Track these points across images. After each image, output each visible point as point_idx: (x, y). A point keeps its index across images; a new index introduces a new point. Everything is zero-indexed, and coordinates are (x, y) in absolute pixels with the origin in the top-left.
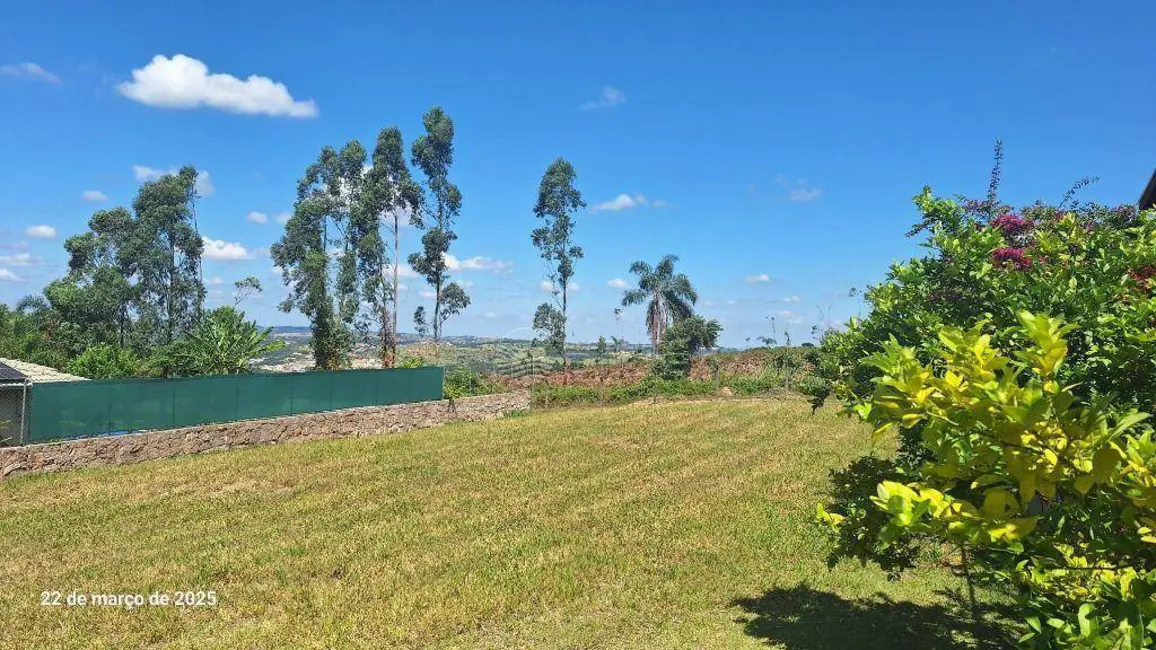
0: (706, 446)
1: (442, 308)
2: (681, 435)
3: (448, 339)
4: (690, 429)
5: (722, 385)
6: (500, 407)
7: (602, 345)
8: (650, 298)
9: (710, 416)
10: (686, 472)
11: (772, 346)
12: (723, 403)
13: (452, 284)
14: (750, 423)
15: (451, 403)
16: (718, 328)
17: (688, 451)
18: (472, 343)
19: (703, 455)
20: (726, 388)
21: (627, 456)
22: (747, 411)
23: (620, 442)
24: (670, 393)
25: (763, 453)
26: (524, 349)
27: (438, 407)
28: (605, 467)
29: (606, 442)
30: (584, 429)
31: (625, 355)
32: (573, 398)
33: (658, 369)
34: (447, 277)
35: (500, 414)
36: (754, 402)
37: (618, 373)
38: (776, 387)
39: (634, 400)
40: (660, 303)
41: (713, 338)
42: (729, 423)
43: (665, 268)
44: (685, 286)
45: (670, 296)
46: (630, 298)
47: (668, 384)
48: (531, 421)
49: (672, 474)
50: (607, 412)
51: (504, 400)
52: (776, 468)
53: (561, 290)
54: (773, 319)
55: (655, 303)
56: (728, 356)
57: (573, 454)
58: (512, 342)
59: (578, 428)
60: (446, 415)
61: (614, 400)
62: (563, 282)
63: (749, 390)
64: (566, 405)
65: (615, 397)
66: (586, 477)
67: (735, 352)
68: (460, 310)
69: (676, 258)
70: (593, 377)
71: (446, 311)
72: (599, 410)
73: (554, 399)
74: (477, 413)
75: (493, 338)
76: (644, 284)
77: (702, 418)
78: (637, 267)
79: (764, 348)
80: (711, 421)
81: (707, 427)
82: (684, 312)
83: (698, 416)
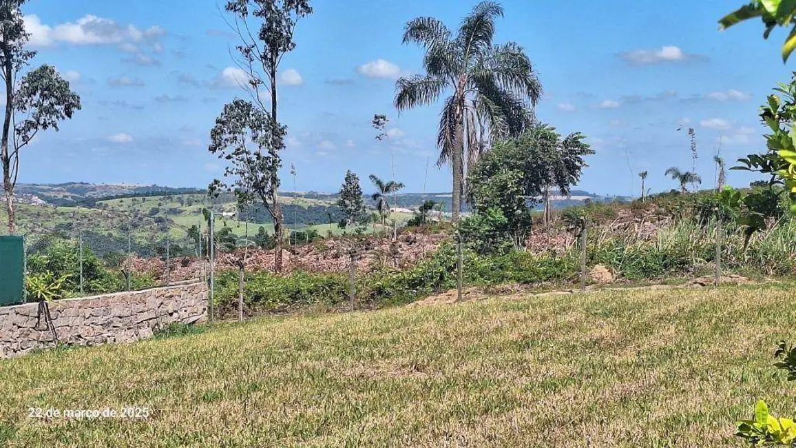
0: (558, 369)
1: (19, 118)
2: (510, 355)
3: (33, 190)
4: (526, 343)
5: (592, 259)
6: (146, 316)
7: (351, 192)
8: (448, 92)
9: (570, 318)
10: (519, 417)
11: (691, 187)
12: (591, 294)
13: (44, 69)
14: (647, 329)
15: (44, 310)
16: (584, 150)
17: (525, 381)
18: (84, 197)
19: (552, 386)
20: (600, 268)
21: (402, 393)
22: (640, 306)
23: (388, 370)
24: (492, 280)
25: (669, 381)
26: (195, 207)
27: (18, 319)
28: (358, 414)
29: (359, 370)
30: (318, 348)
31: (402, 214)
32: (295, 295)
33: (466, 232)
34: (31, 54)
35: (146, 332)
36: (655, 290)
37: (386, 247)
38: (698, 262)
39: (418, 297)
40: (468, 101)
41: (573, 169)
42: (607, 330)
43: (478, 28)
44: (519, 67)
45: (485, 85)
46: (408, 94)
47: (486, 262)
48: (209, 340)
49: (490, 421)
50: (362, 321)
51: (152, 302)
52: (694, 403)
53: (267, 79)
54: (691, 131)
55: (457, 102)
56: (605, 210)
57: (291, 392)
58: (167, 193)
59: (304, 347)
60: (33, 335)
61: (378, 297)
62: (270, 62)
63: (644, 270)
64: (283, 310)
65: (380, 291)
66: (318, 433)
67: (620, 202)
68: (59, 123)
69: (498, 11)
70: (336, 256)
71: (30, 125)
72: (347, 316)
73: (257, 298)
74: (98, 329)
75: (130, 183)
76: (435, 63)
77: (551, 322)
78: (419, 30)
79: (675, 193)
80: (570, 328)
81: (561, 338)
82: (515, 119)
83: (544, 318)
